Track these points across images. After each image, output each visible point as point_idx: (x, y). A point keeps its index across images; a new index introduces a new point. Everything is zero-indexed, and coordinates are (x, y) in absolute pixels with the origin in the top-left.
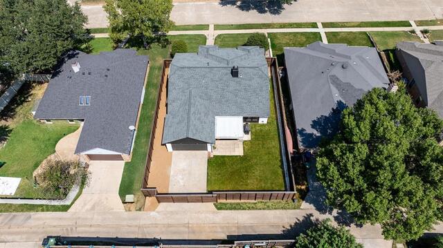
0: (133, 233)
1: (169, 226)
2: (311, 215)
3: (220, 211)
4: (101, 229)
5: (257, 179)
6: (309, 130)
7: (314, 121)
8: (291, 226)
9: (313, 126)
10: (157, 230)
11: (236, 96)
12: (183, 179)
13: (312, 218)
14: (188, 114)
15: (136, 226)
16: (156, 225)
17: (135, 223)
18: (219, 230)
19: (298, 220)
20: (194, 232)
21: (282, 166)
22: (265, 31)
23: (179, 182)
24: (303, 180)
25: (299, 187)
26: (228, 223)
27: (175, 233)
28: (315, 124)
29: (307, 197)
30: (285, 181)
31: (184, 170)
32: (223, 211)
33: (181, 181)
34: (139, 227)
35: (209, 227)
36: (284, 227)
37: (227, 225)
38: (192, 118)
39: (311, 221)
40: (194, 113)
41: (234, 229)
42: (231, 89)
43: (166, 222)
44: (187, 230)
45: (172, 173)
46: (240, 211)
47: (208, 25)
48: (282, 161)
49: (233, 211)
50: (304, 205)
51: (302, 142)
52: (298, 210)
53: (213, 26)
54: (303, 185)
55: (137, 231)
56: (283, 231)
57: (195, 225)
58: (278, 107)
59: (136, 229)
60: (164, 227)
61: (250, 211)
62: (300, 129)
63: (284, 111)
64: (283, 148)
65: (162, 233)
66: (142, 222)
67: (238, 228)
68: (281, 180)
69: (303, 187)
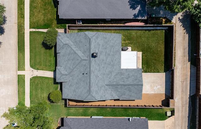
0: (186, 109)
1: (182, 91)
2: (179, 18)
3: (176, 65)
4: (183, 125)
5: (157, 45)
6: (136, 11)
7: (131, 7)
8: (184, 29)
9: (134, 9)
10: (184, 97)
11: (109, 55)
12: (157, 86)
13: (181, 18)
14: (125, 85)
15: (182, 108)
16: (182, 98)
17: (181, 109)
18: (185, 65)
19: (181, 25)
20: (186, 79)
21: (149, 30)
22: (27, 30)
23: (158, 88)
24: (159, 19)
25: (163, 22)
26: (182, 61)
27: (186, 88)
28: (133, 7)
29: (169, 19)
30: (159, 30)
31: (151, 86)
32: (176, 64)
33: (158, 87)
34: (183, 106)
35: (184, 71)
36: (185, 33)
37: (183, 62)
38: (128, 83)
39: (182, 19)
40: (124, 81)
41: (185, 58)
42: (105, 58)
43: (180, 93)
44: (185, 82)
45: (153, 93)
46: (176, 55)
47: (18, 75)
48: (146, 30)
49: (176, 59)
50: (174, 21)
51: (142, 17)
52: (177, 25)
53: (18, 72)
54: (162, 20)
55: (184, 107)
56: (187, 33)
57: (183, 78)
58: (107, 28)
59: (184, 108)
60: (183, 94)
61: (176, 50)
62: (133, 17)
63: (111, 25)
64: (138, 28)
65: (186, 94)
66: (180, 105)
67: (184, 56)
68: (159, 32)
69: (164, 20)
